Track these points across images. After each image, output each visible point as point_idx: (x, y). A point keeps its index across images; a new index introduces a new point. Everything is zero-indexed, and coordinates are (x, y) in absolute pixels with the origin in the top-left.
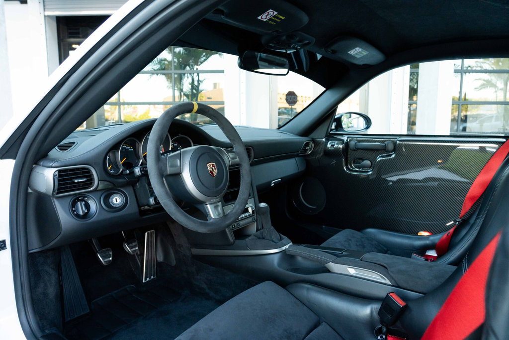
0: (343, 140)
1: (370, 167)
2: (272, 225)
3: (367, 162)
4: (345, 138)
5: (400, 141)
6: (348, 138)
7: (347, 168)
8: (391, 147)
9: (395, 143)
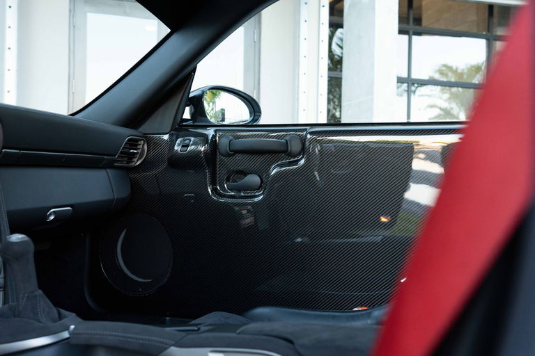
0: (206, 136)
1: (259, 188)
2: (40, 287)
3: (254, 179)
4: (210, 132)
5: (312, 133)
6: (215, 131)
7: (214, 190)
8: (295, 147)
9: (303, 140)
